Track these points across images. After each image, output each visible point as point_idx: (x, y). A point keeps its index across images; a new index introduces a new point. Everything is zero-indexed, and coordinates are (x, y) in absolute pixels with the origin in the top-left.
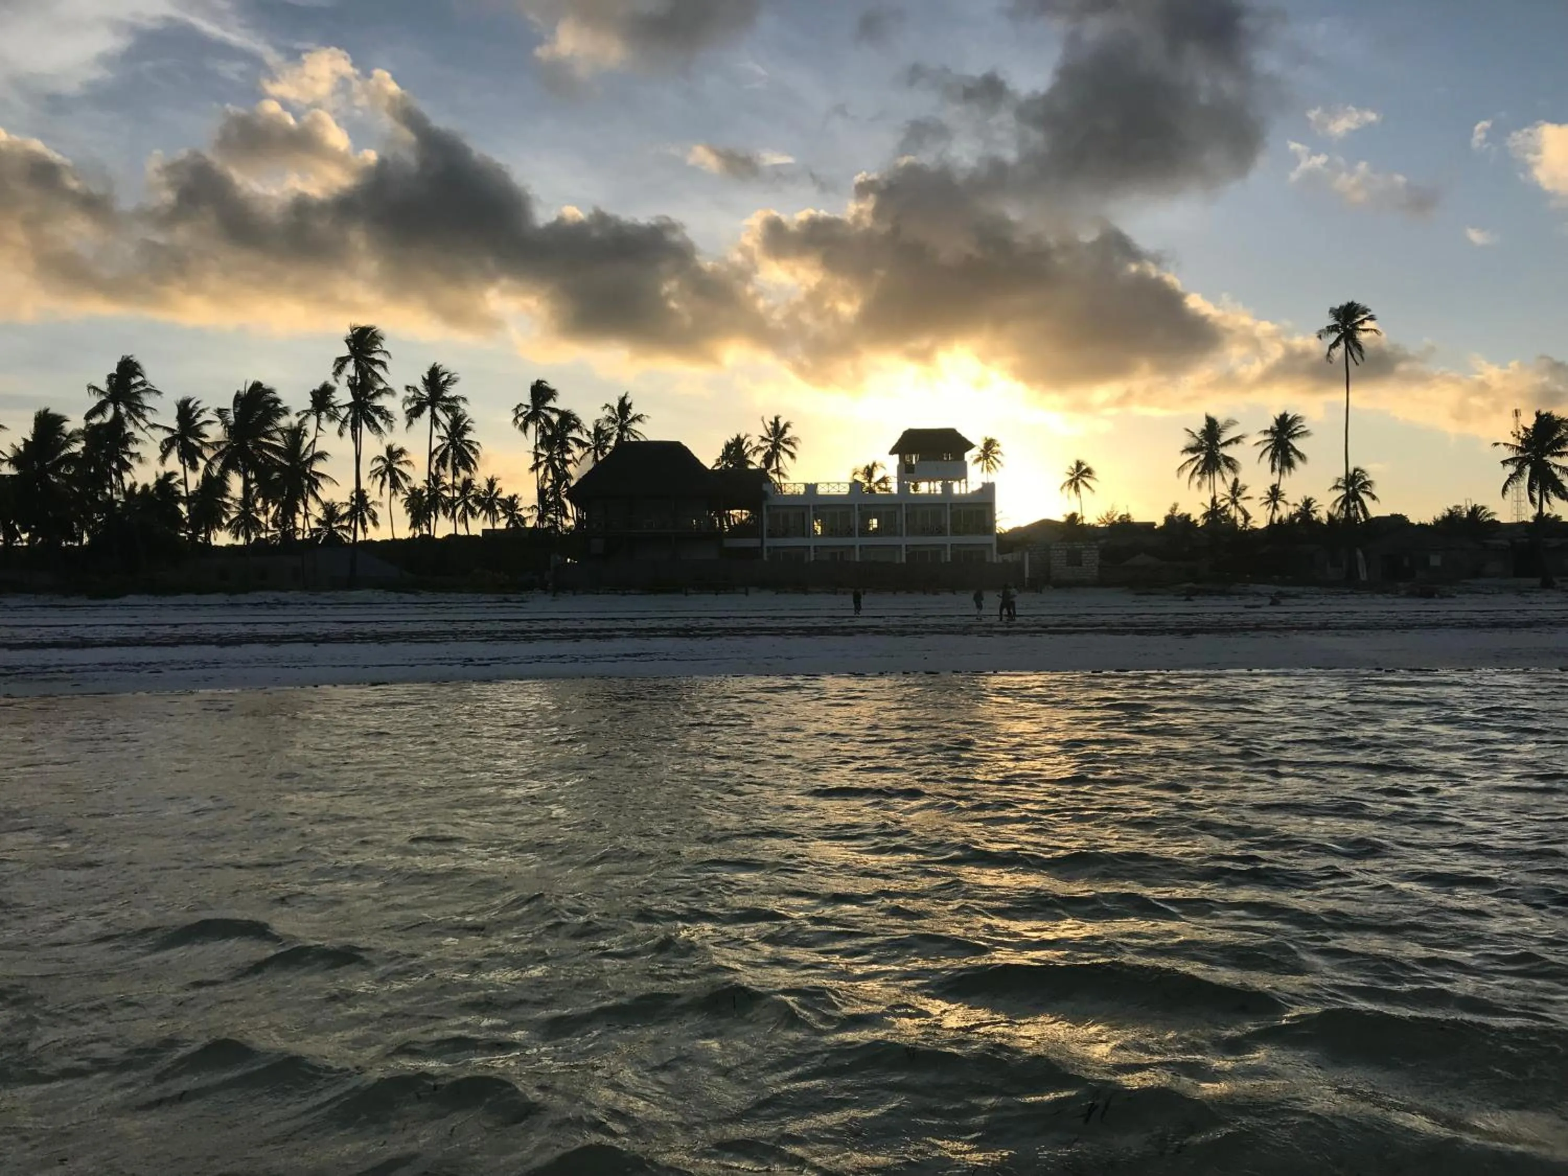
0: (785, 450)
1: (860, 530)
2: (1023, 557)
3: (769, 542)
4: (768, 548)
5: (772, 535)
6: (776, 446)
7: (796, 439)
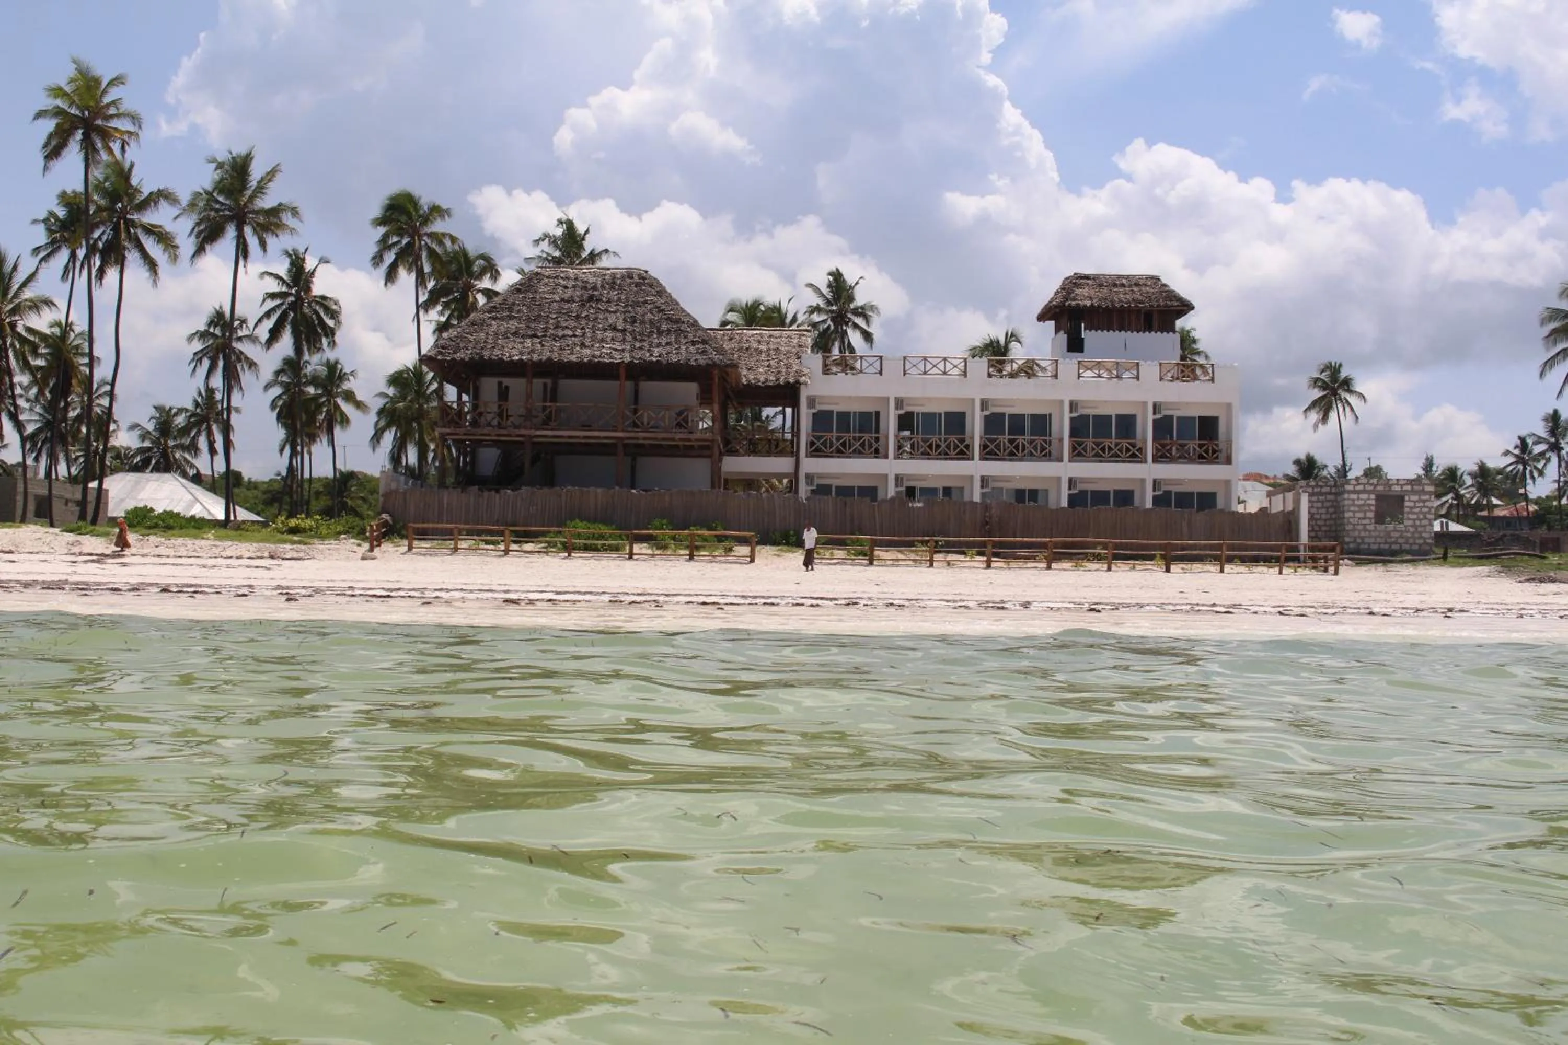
0: (856, 326)
1: (984, 447)
2: (1297, 502)
3: (810, 465)
4: (810, 478)
5: (816, 451)
6: (840, 319)
7: (872, 308)
